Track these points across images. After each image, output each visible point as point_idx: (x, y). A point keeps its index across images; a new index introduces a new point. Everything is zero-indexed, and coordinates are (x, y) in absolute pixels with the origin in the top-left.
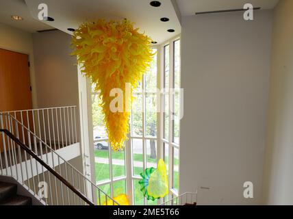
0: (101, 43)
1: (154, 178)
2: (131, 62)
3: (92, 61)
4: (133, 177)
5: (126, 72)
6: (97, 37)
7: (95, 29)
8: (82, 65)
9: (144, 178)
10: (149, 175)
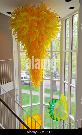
0: (28, 20)
1: (57, 106)
2: (45, 32)
3: (22, 32)
4: (44, 104)
5: (42, 39)
6: (25, 17)
7: (24, 12)
8: (16, 35)
9: (51, 105)
10: (54, 103)
